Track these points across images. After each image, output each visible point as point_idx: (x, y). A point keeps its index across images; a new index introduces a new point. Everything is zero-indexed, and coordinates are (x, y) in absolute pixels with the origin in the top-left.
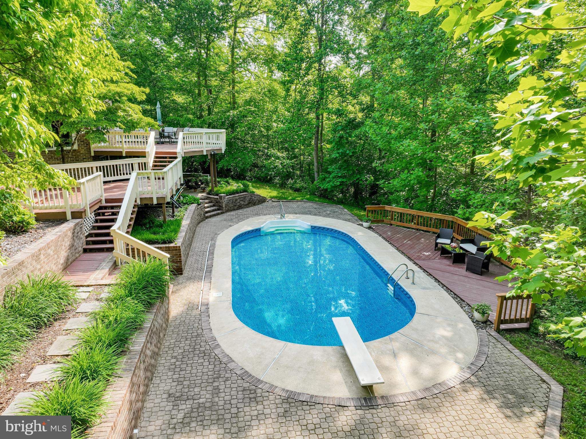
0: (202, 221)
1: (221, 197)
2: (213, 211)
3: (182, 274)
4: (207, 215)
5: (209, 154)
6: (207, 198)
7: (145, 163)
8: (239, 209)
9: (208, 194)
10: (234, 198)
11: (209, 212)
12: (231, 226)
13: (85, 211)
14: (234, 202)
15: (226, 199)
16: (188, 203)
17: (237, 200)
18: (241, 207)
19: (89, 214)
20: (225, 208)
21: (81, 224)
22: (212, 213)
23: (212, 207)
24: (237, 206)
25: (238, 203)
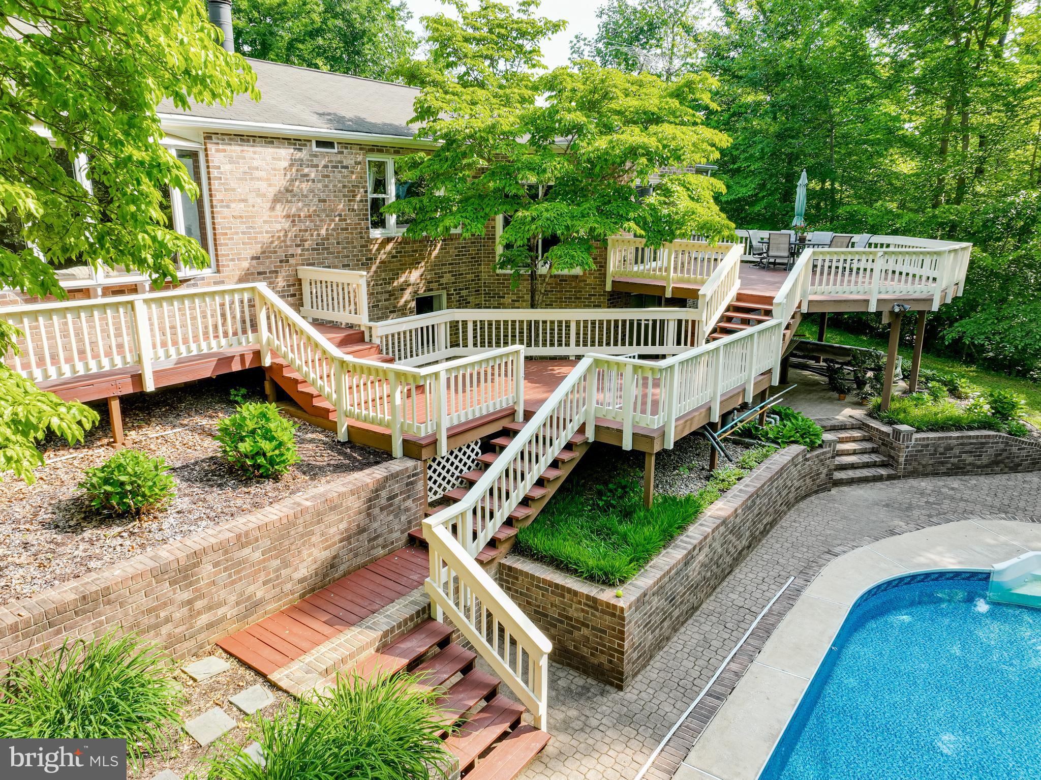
0: (816, 492)
1: (897, 433)
2: (866, 465)
3: (620, 688)
4: (838, 475)
5: (886, 309)
6: (862, 426)
7: (694, 322)
8: (956, 474)
9: (870, 415)
10: (943, 443)
11: (853, 466)
12: (892, 533)
13: (434, 443)
14: (940, 454)
15: (913, 442)
16: (780, 441)
17: (952, 449)
18: (961, 468)
19: (443, 450)
20: (905, 464)
21: (414, 475)
22: (858, 473)
23: (866, 456)
24: (949, 466)
25: (955, 457)
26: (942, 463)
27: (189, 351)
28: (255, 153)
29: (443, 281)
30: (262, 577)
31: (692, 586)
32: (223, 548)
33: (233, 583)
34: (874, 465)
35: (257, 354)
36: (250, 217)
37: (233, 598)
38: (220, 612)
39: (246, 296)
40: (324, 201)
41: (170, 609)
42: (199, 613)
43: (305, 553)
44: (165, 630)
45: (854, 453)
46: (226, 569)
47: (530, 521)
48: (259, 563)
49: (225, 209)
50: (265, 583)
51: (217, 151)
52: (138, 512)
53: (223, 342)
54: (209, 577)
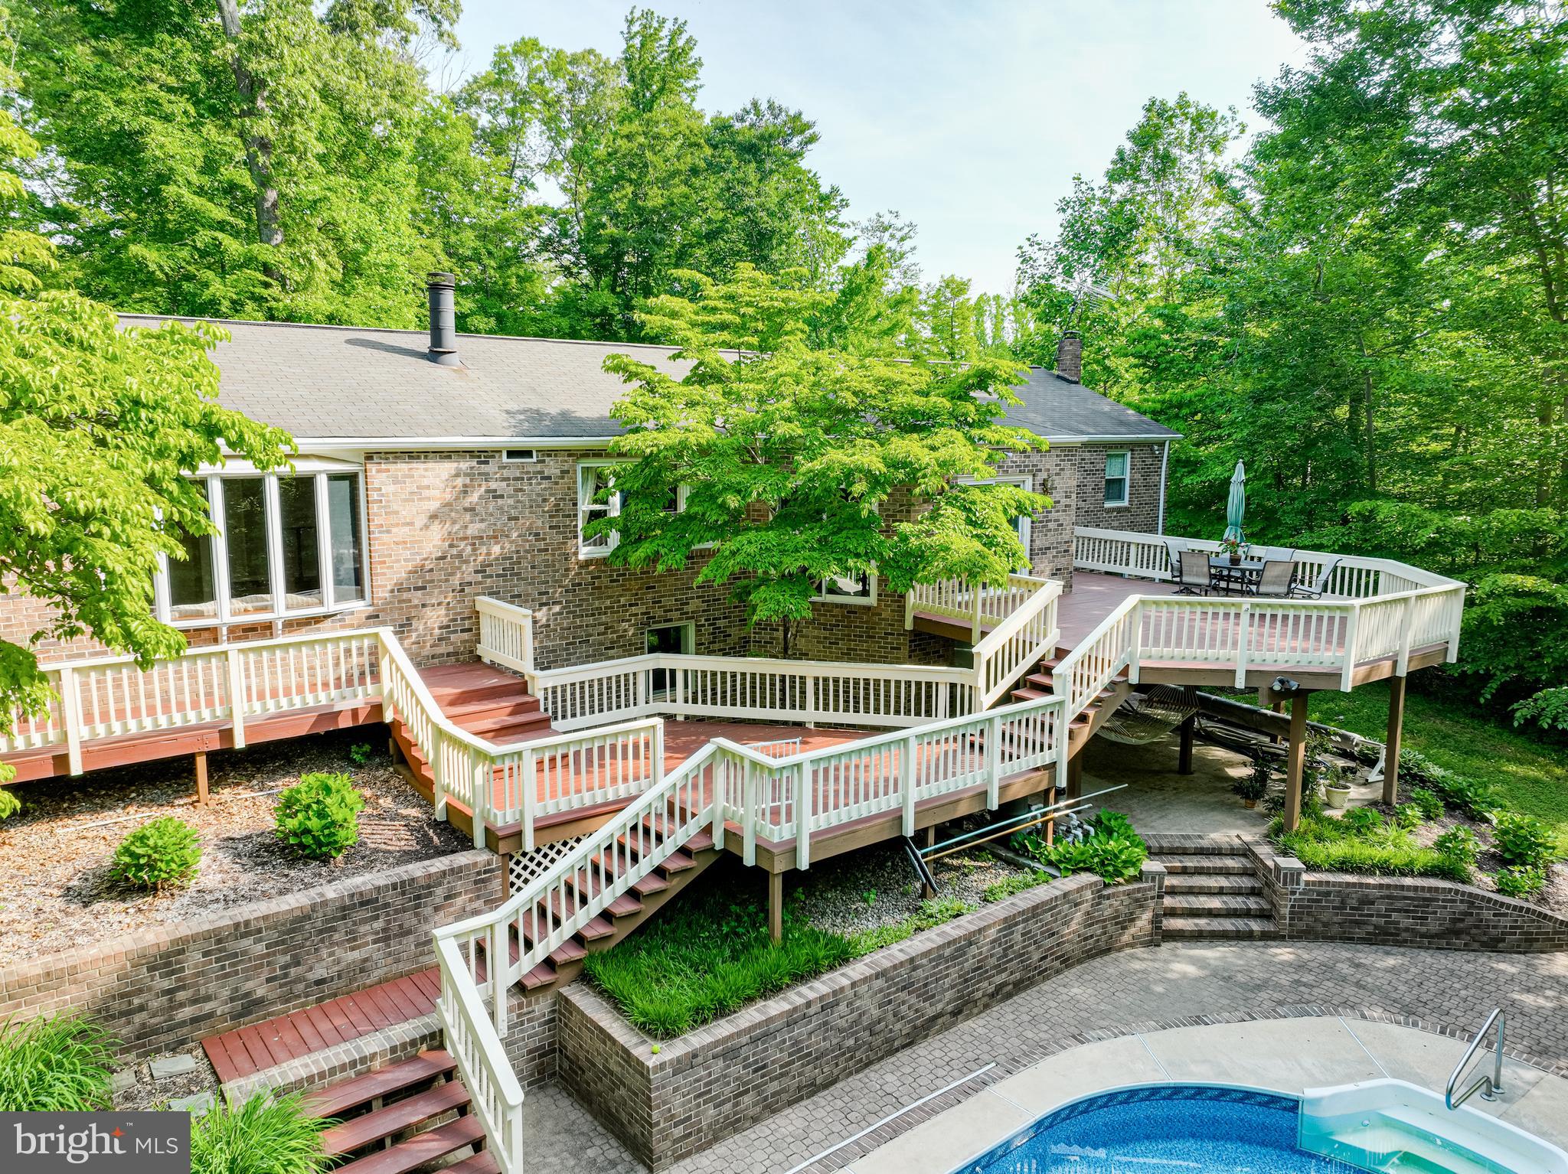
0: (1130, 946)
1: (1276, 871)
2: (1233, 914)
4: (1175, 924)
5: (1261, 685)
6: (1246, 852)
9: (1264, 837)
10: (1356, 893)
13: (518, 835)
14: (1352, 908)
15: (1302, 886)
16: (1062, 866)
17: (1373, 903)
18: (1392, 934)
19: (529, 845)
20: (1291, 919)
21: (485, 872)
22: (1217, 925)
23: (1240, 899)
24: (1371, 929)
25: (1378, 916)
26: (1357, 923)
27: (291, 704)
28: (426, 470)
29: (690, 608)
30: (265, 974)
31: (810, 1054)
32: (217, 937)
33: (226, 976)
34: (1247, 914)
35: (378, 709)
36: (416, 542)
37: (226, 993)
38: (207, 1007)
39: (366, 643)
40: (516, 519)
41: (145, 996)
42: (182, 1005)
43: (324, 952)
44: (138, 1019)
45: (1221, 892)
46: (218, 960)
47: (613, 943)
48: (262, 957)
49: (385, 535)
50: (269, 980)
51: (379, 471)
52: (155, 888)
53: (333, 692)
54: (196, 966)
